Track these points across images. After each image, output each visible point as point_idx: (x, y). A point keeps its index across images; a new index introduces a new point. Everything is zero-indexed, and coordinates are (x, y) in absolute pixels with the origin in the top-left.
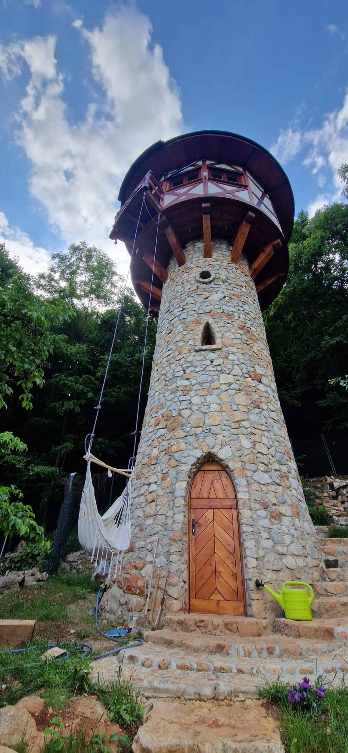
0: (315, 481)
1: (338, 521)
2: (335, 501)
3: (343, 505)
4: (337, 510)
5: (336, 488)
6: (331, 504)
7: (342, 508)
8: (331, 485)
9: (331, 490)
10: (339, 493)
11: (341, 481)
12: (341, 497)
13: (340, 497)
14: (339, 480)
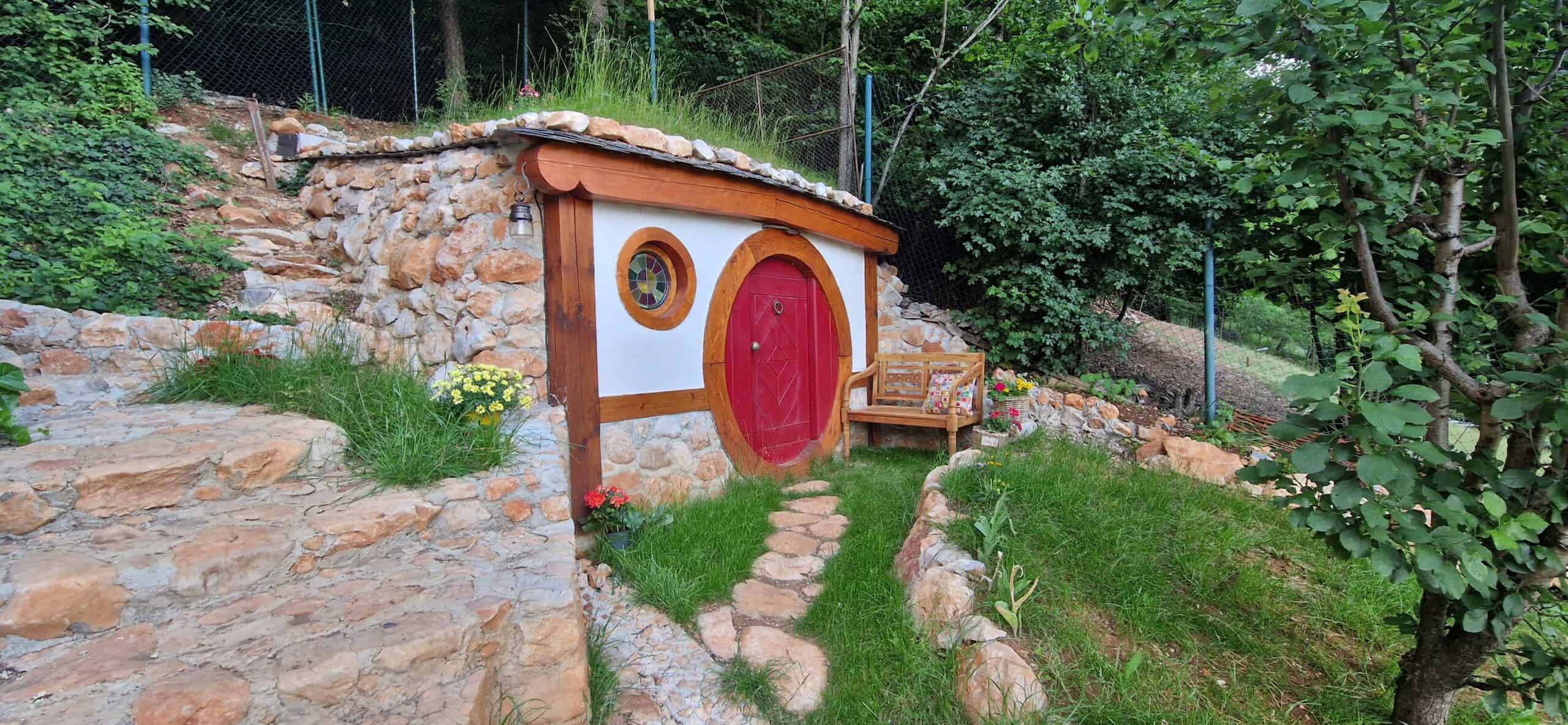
0: (232, 109)
1: (262, 296)
2: (284, 203)
3: (310, 225)
4: (277, 241)
5: (304, 155)
6: (257, 212)
7: (301, 237)
8: (288, 143)
9: (280, 158)
10: (312, 174)
11: (334, 133)
12: (313, 194)
13: (306, 192)
14: (325, 129)
